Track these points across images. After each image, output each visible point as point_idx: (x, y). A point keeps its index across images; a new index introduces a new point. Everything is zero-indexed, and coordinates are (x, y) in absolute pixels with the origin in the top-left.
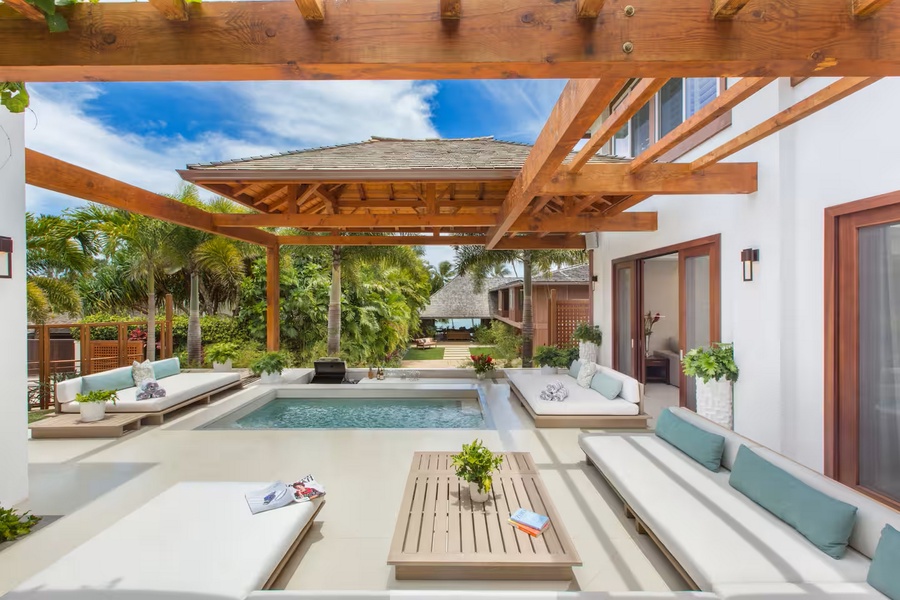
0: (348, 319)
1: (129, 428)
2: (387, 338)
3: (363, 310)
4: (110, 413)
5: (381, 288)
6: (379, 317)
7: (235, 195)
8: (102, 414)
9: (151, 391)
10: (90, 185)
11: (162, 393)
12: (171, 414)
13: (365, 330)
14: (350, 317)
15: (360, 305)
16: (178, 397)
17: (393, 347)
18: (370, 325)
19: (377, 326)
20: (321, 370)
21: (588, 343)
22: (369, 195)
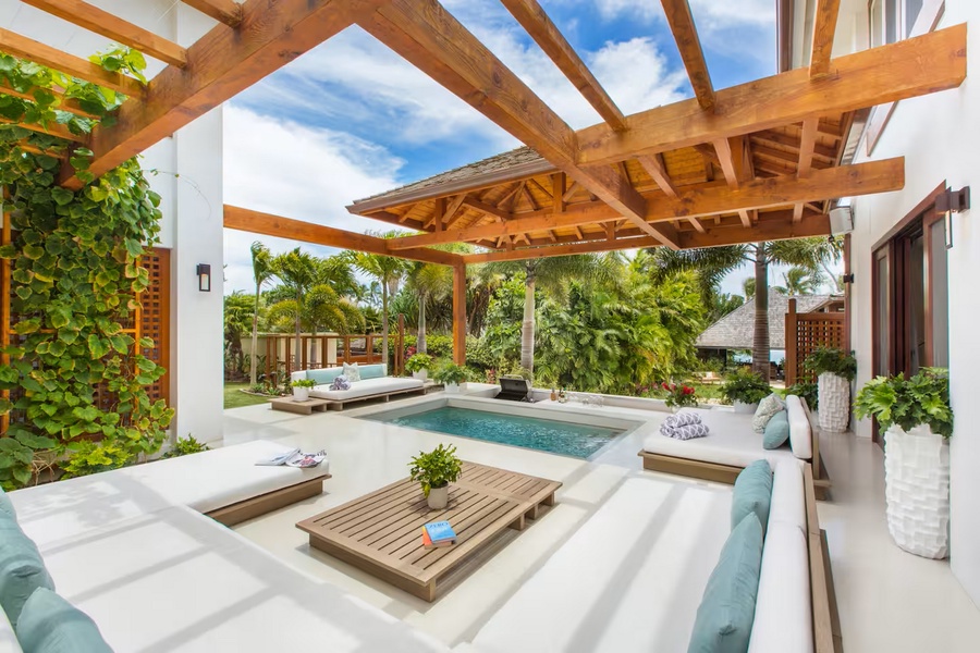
0: (582, 342)
1: (316, 409)
2: (634, 367)
3: (601, 333)
4: (312, 397)
5: (626, 308)
6: (623, 343)
7: (401, 221)
8: (306, 398)
9: (339, 384)
10: (277, 226)
11: (345, 387)
12: (349, 405)
13: (603, 355)
14: (585, 340)
15: (599, 328)
16: (358, 392)
17: (644, 377)
18: (610, 350)
19: (618, 351)
20: (508, 387)
21: (830, 375)
22: (542, 204)
